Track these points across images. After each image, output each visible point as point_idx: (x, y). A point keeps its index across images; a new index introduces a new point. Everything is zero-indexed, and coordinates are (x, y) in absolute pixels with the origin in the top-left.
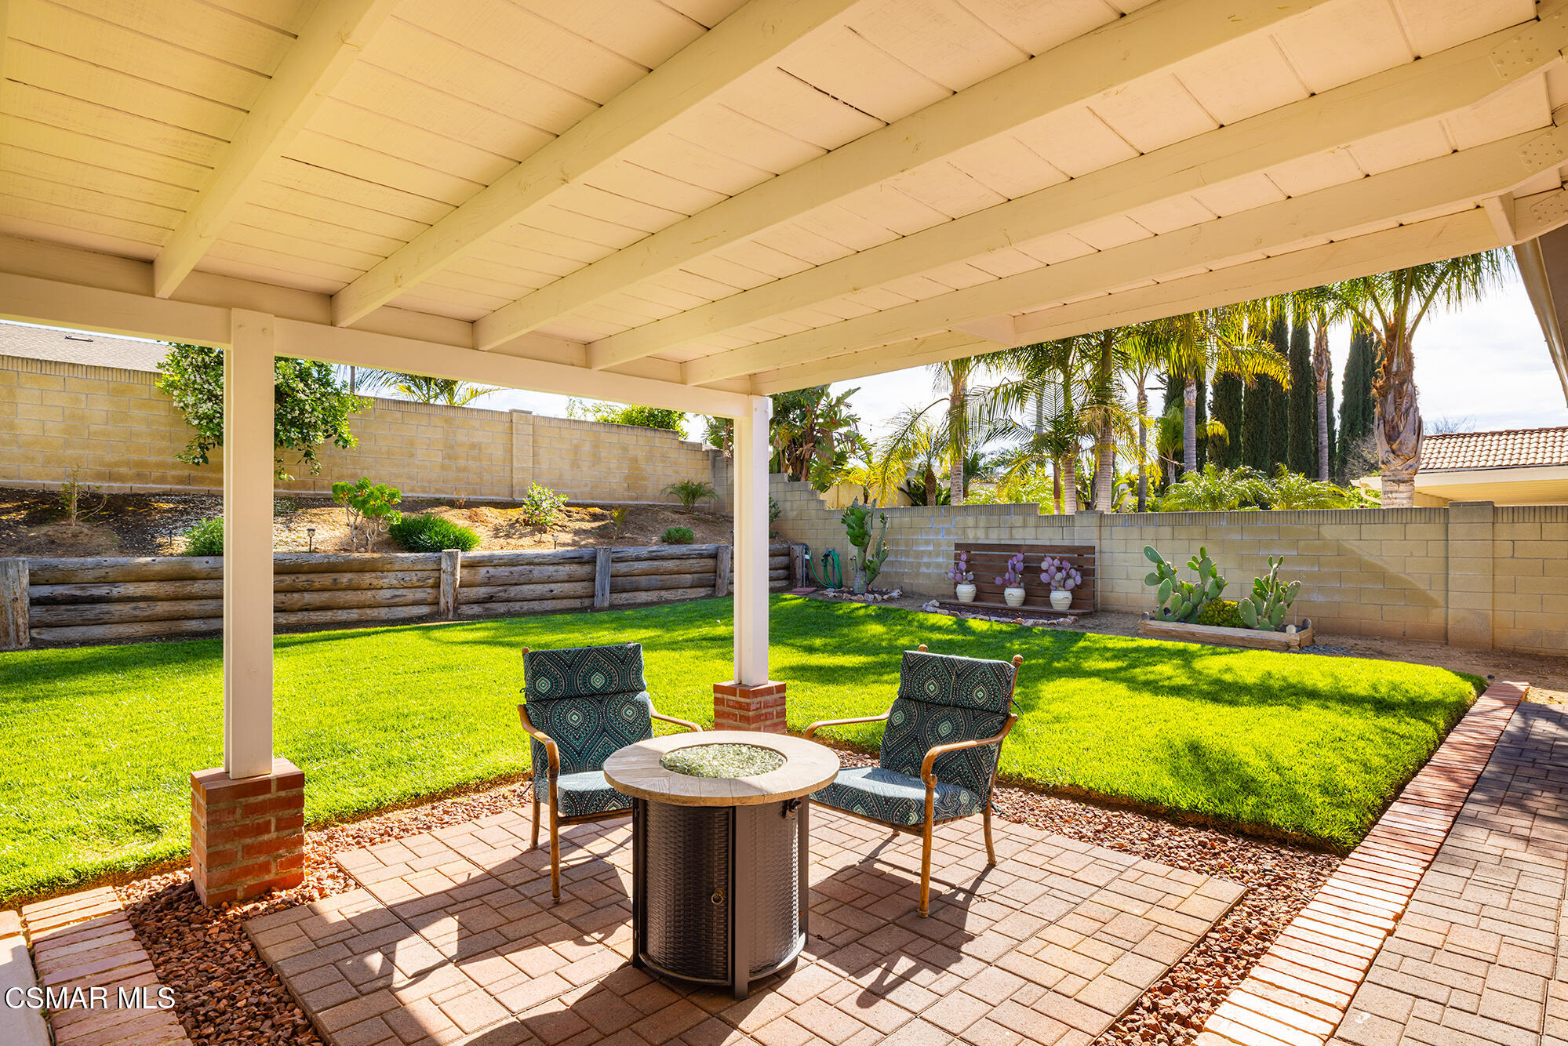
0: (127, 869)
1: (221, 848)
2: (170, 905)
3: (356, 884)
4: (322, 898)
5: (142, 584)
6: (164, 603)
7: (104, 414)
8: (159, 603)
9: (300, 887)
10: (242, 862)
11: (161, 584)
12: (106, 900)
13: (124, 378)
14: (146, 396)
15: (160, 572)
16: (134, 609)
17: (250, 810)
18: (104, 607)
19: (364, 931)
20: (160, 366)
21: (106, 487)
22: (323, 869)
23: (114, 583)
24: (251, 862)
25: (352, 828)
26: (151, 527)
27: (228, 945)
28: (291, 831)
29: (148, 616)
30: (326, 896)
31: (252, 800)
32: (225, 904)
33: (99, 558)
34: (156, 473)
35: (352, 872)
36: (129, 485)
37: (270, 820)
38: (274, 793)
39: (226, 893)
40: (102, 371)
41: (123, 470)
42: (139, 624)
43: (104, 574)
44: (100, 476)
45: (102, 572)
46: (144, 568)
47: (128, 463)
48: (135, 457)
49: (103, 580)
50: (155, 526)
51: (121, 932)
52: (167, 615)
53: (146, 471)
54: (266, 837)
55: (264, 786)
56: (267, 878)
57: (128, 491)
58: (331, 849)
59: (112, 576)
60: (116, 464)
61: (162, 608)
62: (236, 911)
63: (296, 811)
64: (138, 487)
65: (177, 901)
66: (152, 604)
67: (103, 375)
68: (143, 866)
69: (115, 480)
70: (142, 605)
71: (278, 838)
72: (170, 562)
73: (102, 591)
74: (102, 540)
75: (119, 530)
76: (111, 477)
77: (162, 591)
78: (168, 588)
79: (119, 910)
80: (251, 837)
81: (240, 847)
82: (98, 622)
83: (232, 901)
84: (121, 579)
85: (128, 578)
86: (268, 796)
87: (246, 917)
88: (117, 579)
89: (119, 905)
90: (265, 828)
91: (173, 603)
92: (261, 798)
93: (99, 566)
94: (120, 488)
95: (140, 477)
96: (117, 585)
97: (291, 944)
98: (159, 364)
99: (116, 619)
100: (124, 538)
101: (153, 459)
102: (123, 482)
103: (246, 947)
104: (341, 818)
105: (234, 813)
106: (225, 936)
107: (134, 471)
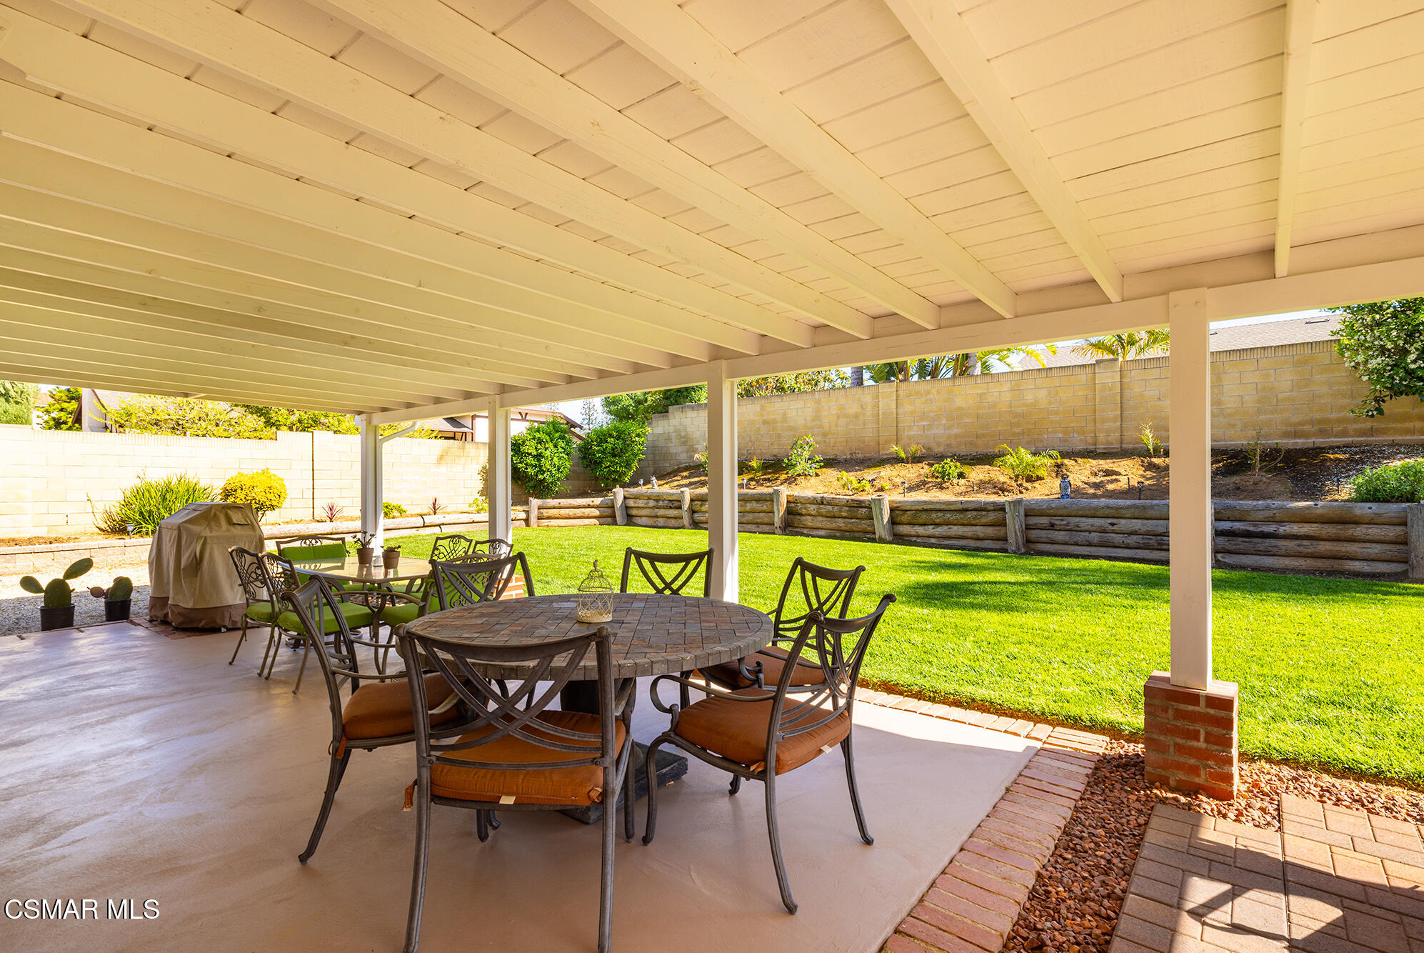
0: (1123, 731)
1: (1155, 736)
2: (1125, 766)
3: (1279, 828)
4: (1235, 821)
5: (1305, 525)
6: (1327, 543)
7: (1290, 383)
8: (1322, 543)
9: (1225, 803)
10: (1173, 756)
11: (1323, 526)
12: (1097, 744)
13: (1307, 350)
14: (1328, 362)
15: (1321, 516)
16: (1299, 545)
17: (1180, 715)
18: (1273, 542)
19: (1238, 865)
20: (1334, 333)
21: (1290, 443)
22: (1262, 800)
23: (1281, 522)
24: (1182, 760)
25: (1327, 779)
26: (1324, 476)
27: (1133, 813)
28: (1220, 748)
29: (1312, 553)
30: (1240, 821)
31: (1182, 706)
32: (1158, 784)
33: (1269, 502)
34: (1337, 428)
35: (1285, 816)
36: (1312, 440)
37: (1199, 731)
38: (1202, 708)
39: (1161, 776)
40: (1287, 348)
41: (1307, 428)
42: (1303, 559)
43: (1272, 515)
44: (1286, 435)
45: (1270, 513)
46: (1307, 511)
47: (1312, 422)
48: (1318, 416)
49: (1271, 519)
50: (1328, 475)
51: (1085, 767)
52: (1329, 554)
53: (1328, 427)
54: (1195, 744)
55: (1194, 698)
56: (1197, 780)
57: (1311, 446)
58: (1287, 788)
59: (1279, 516)
60: (1300, 424)
61: (1324, 547)
62: (1161, 793)
63: (1224, 732)
64: (1320, 441)
65: (1132, 766)
66: (1315, 543)
67: (1289, 352)
68: (1135, 733)
69: (1300, 437)
70: (1306, 543)
71: (1207, 749)
72: (1333, 507)
73: (1271, 528)
74: (1277, 487)
75: (1293, 479)
76: (1296, 435)
77: (1324, 532)
78: (1330, 530)
79: (1098, 754)
80: (1181, 738)
81: (1172, 743)
82: (1268, 553)
83: (1164, 784)
84: (1287, 520)
85: (1293, 519)
86: (1196, 708)
87: (1163, 801)
88: (1283, 520)
89: (1101, 751)
90: (1195, 736)
91: (1335, 544)
92: (1190, 708)
93: (1268, 508)
94: (1303, 443)
95: (1322, 433)
96: (1283, 524)
97: (1169, 837)
98: (1332, 332)
99: (1283, 553)
100: (1297, 485)
101: (1334, 416)
102: (1307, 438)
103: (1141, 821)
104: (1325, 767)
105: (1167, 712)
106: (1138, 805)
107: (1316, 428)
